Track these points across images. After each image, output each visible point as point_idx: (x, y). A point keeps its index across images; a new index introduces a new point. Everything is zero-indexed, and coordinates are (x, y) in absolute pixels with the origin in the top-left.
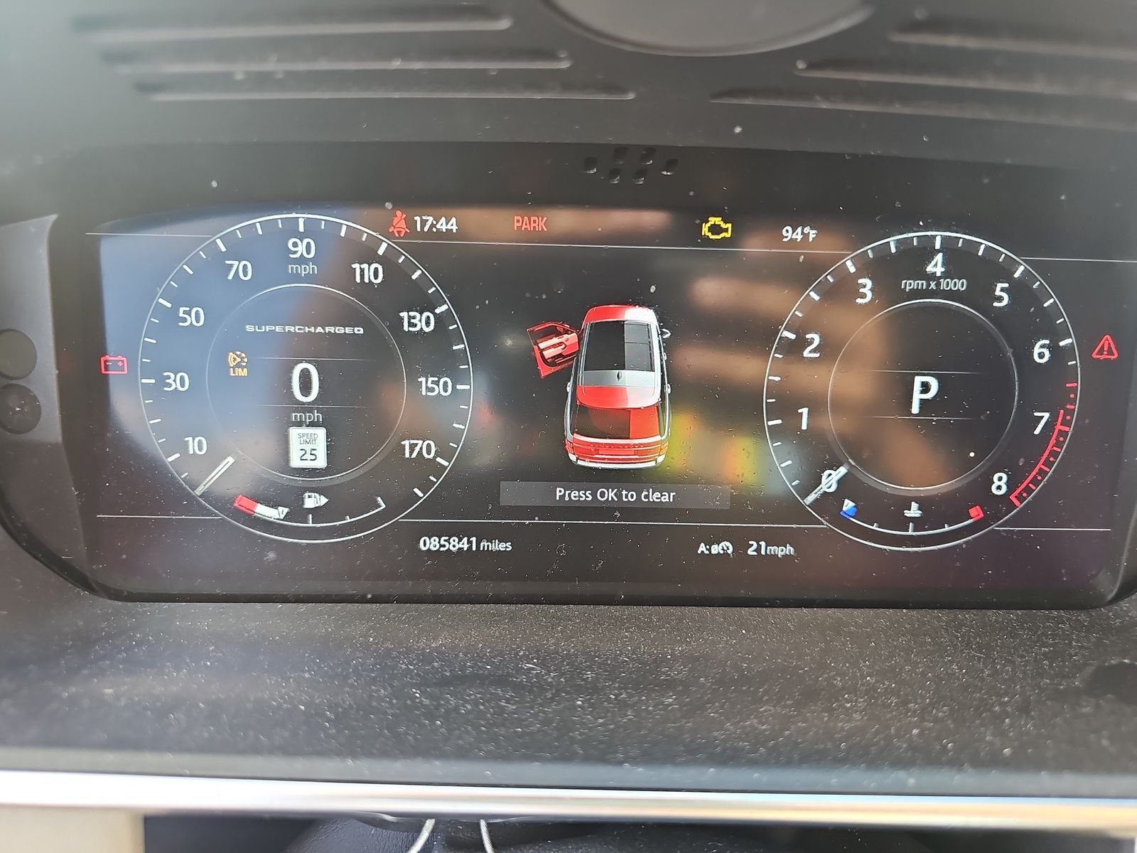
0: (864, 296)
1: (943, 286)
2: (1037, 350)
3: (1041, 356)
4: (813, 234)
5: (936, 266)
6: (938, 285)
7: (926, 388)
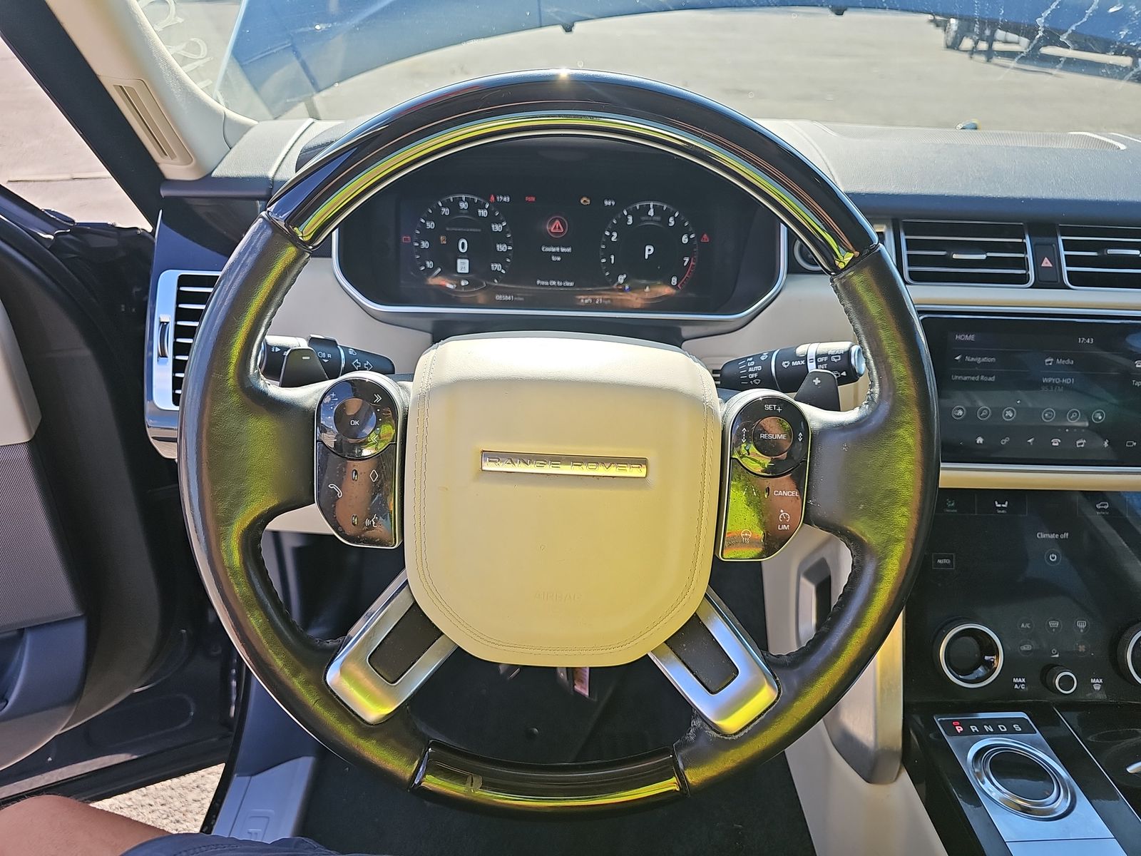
0: (629, 222)
1: (653, 219)
2: (683, 239)
3: (685, 240)
4: (614, 203)
5: (651, 213)
7: (650, 250)
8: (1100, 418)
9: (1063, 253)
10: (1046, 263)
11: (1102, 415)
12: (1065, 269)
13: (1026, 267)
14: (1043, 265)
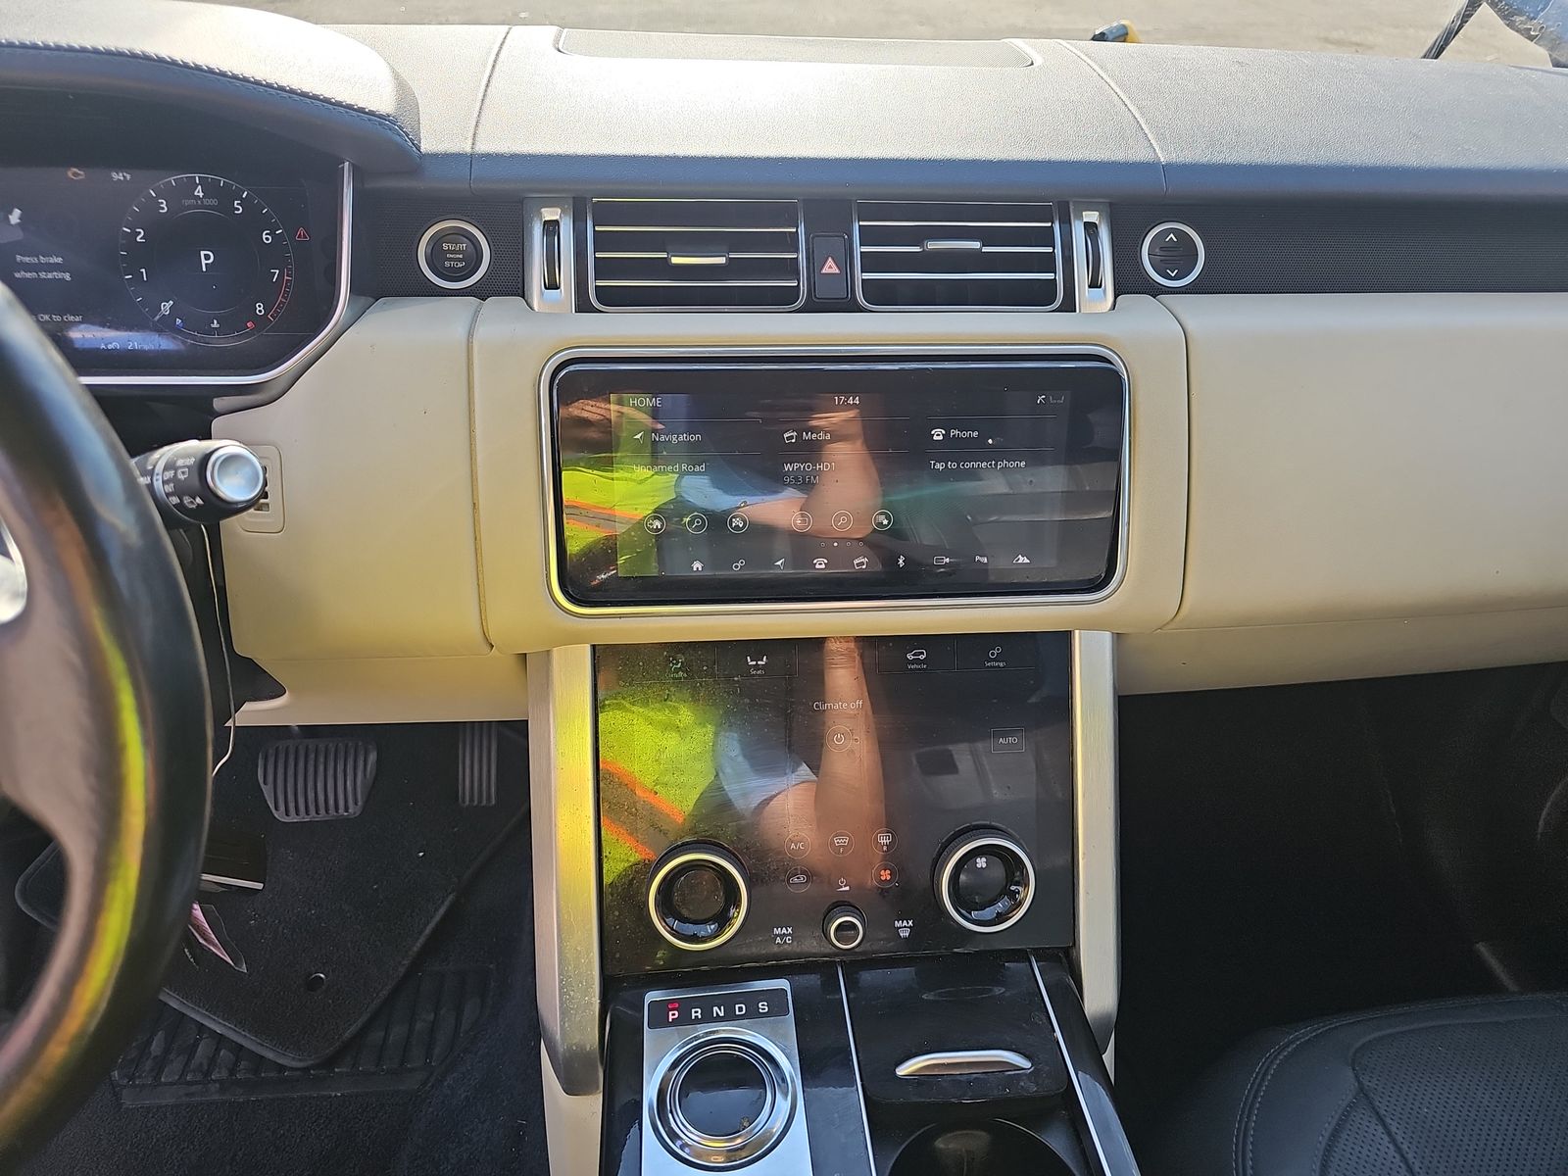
0: (163, 209)
1: (205, 203)
2: (264, 237)
3: (267, 239)
4: (128, 177)
5: (199, 192)
6: (202, 202)
7: (207, 257)
8: (885, 522)
9: (859, 249)
10: (830, 267)
11: (888, 518)
12: (860, 276)
13: (796, 275)
14: (824, 271)
